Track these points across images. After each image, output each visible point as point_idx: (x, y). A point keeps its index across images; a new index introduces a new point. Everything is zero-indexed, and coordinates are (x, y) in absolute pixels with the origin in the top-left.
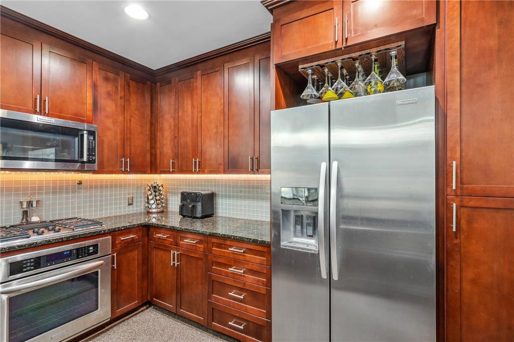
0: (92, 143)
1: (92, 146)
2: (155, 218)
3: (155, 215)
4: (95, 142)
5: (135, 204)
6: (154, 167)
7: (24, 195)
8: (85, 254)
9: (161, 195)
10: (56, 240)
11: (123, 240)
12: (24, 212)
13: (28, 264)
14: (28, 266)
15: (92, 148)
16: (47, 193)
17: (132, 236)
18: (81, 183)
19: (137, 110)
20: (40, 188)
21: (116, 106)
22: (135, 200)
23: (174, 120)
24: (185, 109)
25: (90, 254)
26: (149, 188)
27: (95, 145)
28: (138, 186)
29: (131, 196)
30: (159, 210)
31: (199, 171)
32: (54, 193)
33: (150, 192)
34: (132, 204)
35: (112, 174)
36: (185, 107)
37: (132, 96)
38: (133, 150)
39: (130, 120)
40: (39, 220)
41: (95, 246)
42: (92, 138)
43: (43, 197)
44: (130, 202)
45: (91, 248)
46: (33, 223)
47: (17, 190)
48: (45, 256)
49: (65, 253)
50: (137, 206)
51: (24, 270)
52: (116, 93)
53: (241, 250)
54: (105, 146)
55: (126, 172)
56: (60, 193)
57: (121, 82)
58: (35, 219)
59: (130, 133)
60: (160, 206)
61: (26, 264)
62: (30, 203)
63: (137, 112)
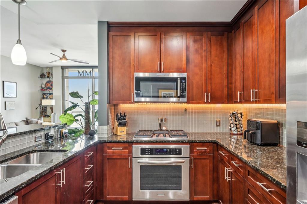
0: (184, 85)
1: (184, 87)
2: (235, 139)
3: (235, 137)
4: (186, 84)
5: (221, 126)
6: (230, 99)
7: (161, 115)
8: (174, 153)
9: (240, 121)
10: (159, 141)
11: (198, 150)
12: (160, 124)
13: (148, 151)
14: (148, 152)
15: (184, 88)
16: (170, 115)
17: (205, 149)
18: (186, 110)
19: (216, 57)
20: (167, 112)
21: (201, 57)
22: (221, 123)
23: (241, 57)
24: (248, 46)
25: (177, 154)
26: (230, 115)
27: (186, 86)
28: (223, 112)
29: (219, 120)
30: (238, 133)
31: (255, 100)
32: (173, 115)
33: (231, 118)
34: (219, 126)
35: (199, 104)
36: (248, 44)
37: (213, 47)
38: (213, 87)
39: (211, 65)
40: (166, 129)
41: (180, 150)
42: (184, 82)
43: (168, 117)
44: (218, 124)
45: (177, 150)
46: (163, 130)
47: (158, 112)
48: (154, 149)
49: (164, 150)
50: (223, 128)
51: (146, 154)
52: (201, 48)
53: (267, 189)
54: (194, 86)
55: (207, 103)
56: (176, 115)
57: (204, 40)
58: (164, 128)
59: (211, 74)
60: (239, 130)
61: (147, 151)
62: (162, 120)
63: (216, 58)
